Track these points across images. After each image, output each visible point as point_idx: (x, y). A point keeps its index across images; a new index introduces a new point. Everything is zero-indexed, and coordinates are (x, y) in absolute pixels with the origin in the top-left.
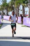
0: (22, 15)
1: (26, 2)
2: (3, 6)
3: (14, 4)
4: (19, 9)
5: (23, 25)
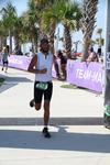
0: (64, 54)
1: (75, 14)
2: (6, 27)
3: (37, 19)
4: (53, 36)
5: (65, 83)
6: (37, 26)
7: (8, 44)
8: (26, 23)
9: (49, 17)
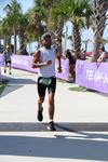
0: (73, 54)
1: (85, 11)
2: (10, 25)
3: (44, 16)
4: (61, 35)
5: (74, 86)
6: (44, 23)
7: (13, 43)
8: (32, 21)
9: (57, 14)
